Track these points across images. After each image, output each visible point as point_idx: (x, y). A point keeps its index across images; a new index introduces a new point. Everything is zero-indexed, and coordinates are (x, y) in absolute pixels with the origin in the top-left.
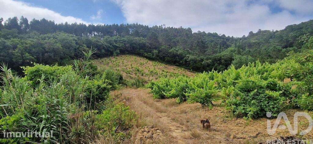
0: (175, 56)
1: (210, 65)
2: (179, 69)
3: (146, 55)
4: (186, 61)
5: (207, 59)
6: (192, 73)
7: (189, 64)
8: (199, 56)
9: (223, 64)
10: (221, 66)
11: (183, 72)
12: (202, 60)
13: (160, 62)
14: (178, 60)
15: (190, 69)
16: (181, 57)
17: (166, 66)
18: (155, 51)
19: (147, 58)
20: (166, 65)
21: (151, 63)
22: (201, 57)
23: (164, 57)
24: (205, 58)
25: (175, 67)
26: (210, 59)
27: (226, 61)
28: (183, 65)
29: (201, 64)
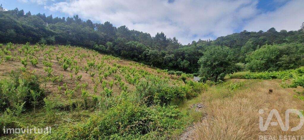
0: (132, 49)
1: (173, 60)
2: (137, 64)
3: (97, 46)
4: (146, 56)
5: (169, 53)
6: (152, 70)
7: (149, 59)
8: (160, 50)
9: (187, 59)
10: (185, 61)
11: (143, 68)
12: (164, 55)
13: (114, 56)
14: (136, 54)
15: (150, 65)
16: (140, 51)
17: (121, 60)
18: (109, 43)
19: (97, 50)
20: (121, 59)
21: (101, 56)
22: (162, 51)
23: (120, 50)
24: (167, 52)
25: (132, 62)
26: (173, 53)
27: (189, 55)
28: (142, 60)
29: (163, 59)
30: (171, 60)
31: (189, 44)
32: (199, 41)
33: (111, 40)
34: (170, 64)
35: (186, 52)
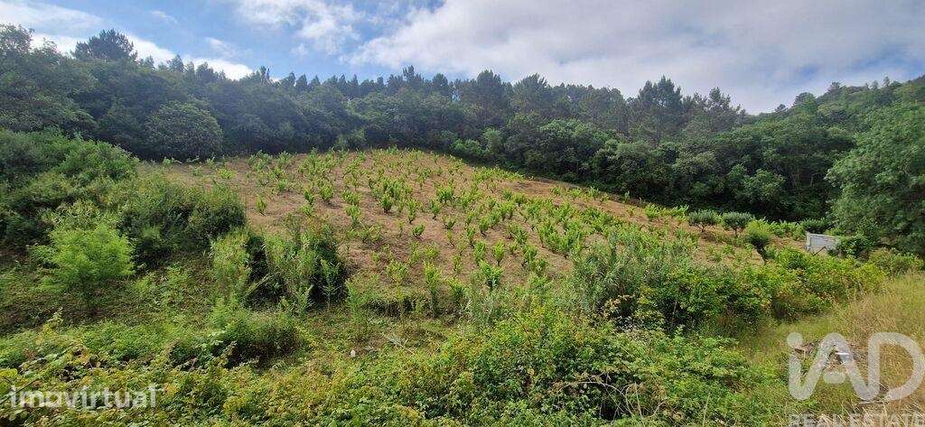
0: (560, 145)
1: (708, 172)
2: (577, 191)
3: (459, 145)
4: (604, 163)
5: (693, 150)
6: (629, 208)
7: (619, 171)
8: (656, 140)
9: (771, 167)
10: (760, 173)
11: (595, 204)
12: (672, 155)
13: (506, 169)
14: (573, 159)
15: (618, 193)
16: (585, 148)
17: (527, 181)
18: (490, 133)
19: (459, 154)
20: (527, 178)
21: (472, 172)
22: (666, 144)
23: (522, 151)
24: (684, 145)
25: (560, 186)
26: (707, 149)
27: (782, 151)
28: (593, 177)
29: (669, 170)
30: (701, 174)
31: (782, 106)
32: (831, 92)
33: (496, 125)
34: (699, 187)
35: (765, 138)
